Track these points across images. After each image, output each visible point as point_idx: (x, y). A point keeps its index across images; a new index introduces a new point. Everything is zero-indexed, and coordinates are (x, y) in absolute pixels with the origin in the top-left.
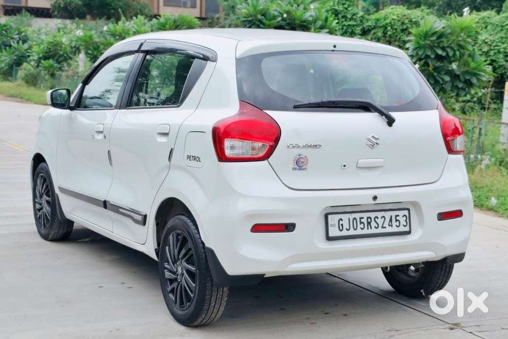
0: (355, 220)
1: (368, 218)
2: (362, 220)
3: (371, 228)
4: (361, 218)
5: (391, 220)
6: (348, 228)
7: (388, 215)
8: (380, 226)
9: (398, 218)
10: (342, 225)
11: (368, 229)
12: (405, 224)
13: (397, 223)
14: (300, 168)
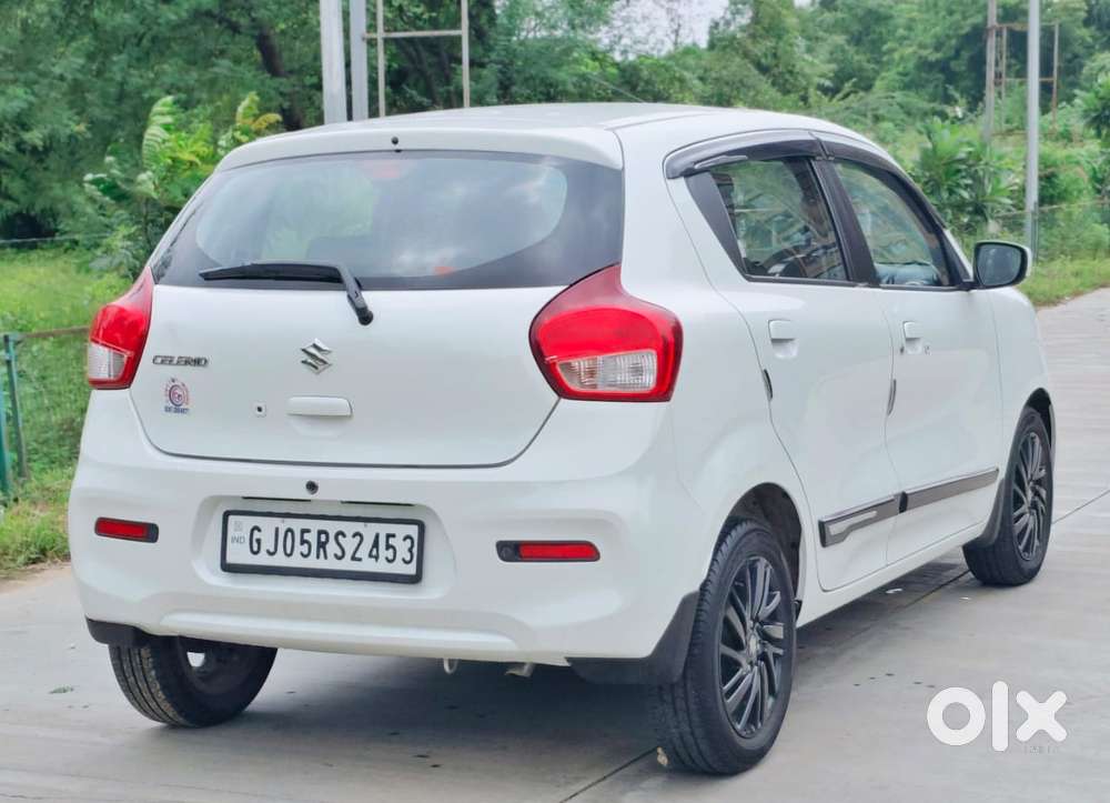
0: (289, 534)
1: (320, 533)
2: (306, 536)
3: (326, 557)
4: (304, 531)
5: (376, 544)
6: (272, 550)
7: (369, 531)
8: (349, 554)
9: (391, 541)
10: (259, 541)
11: (318, 557)
12: (408, 559)
13: (390, 554)
14: (178, 410)
